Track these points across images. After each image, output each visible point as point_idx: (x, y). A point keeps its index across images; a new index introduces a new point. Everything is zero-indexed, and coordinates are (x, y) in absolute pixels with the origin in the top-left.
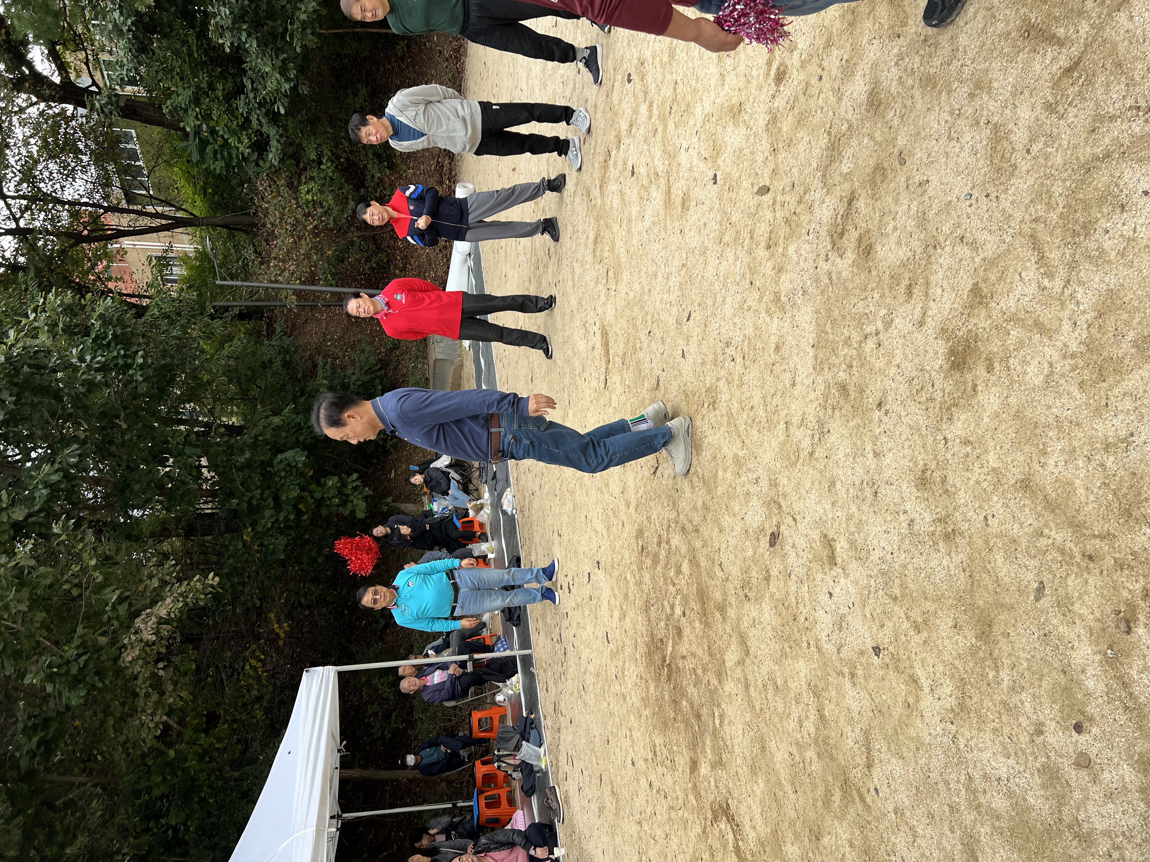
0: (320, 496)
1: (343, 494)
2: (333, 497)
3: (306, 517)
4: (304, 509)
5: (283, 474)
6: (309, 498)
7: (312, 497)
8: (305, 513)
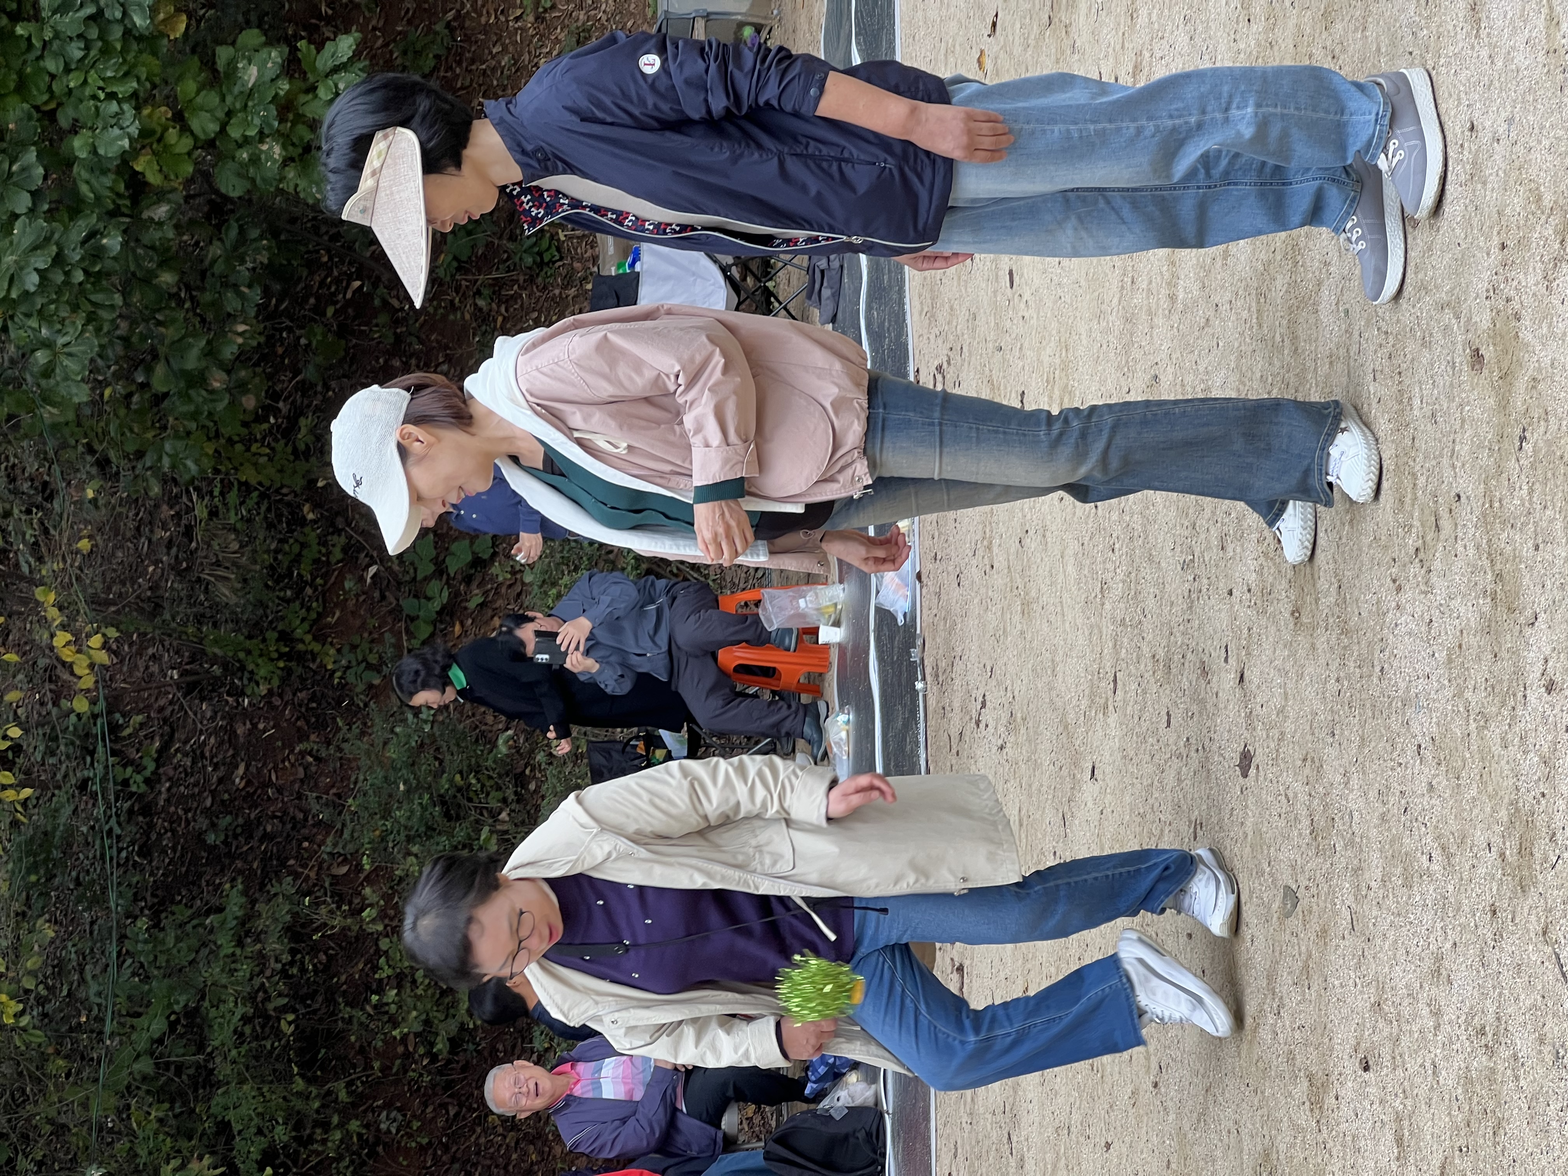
0: (213, 128)
1: (300, 118)
2: (262, 136)
3: (161, 211)
4: (153, 178)
5: (76, 51)
6: (172, 134)
7: (185, 129)
8: (161, 195)
